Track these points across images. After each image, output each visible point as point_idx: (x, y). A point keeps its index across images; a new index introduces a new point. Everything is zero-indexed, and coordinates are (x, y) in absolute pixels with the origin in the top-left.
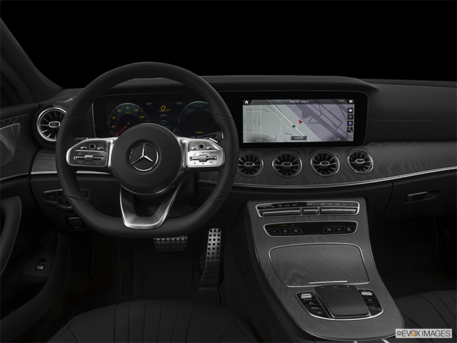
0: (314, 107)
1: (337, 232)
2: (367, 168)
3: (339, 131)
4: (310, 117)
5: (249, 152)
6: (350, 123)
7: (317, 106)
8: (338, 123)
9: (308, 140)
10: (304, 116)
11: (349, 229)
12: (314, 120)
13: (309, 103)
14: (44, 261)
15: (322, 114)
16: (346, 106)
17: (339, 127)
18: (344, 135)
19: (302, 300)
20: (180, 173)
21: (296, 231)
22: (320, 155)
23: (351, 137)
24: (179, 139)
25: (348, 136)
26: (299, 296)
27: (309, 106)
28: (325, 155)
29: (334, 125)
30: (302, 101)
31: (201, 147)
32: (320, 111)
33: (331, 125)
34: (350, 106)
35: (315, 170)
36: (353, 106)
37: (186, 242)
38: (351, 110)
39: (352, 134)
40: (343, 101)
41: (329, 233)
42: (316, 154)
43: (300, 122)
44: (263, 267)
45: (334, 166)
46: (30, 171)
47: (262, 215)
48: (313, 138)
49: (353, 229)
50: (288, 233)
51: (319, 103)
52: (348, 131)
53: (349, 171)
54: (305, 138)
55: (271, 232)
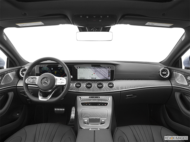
0: (98, 69)
1: (102, 105)
2: (113, 87)
3: (106, 76)
5: (78, 82)
6: (109, 74)
7: (99, 69)
8: (105, 74)
10: (95, 72)
11: (105, 105)
12: (98, 73)
13: (97, 68)
14: (19, 112)
15: (101, 71)
16: (108, 69)
18: (107, 78)
20: (55, 86)
21: (90, 104)
23: (109, 78)
27: (97, 69)
28: (101, 83)
29: (104, 74)
30: (95, 67)
33: (103, 74)
35: (97, 87)
36: (110, 69)
37: (64, 111)
39: (110, 77)
40: (107, 67)
41: (99, 105)
42: (98, 83)
43: (94, 74)
45: (103, 86)
46: (17, 85)
47: (80, 100)
48: (98, 78)
49: (107, 105)
50: (87, 105)
51: (100, 68)
53: (107, 88)
54: (96, 78)
55: (82, 105)
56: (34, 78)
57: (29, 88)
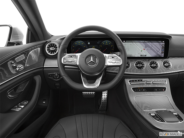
0: (149, 44)
1: (159, 91)
2: (169, 67)
3: (158, 53)
4: (148, 47)
6: (163, 50)
7: (151, 43)
8: (158, 50)
9: (147, 56)
10: (146, 47)
11: (163, 90)
12: (149, 49)
13: (148, 42)
14: (45, 100)
15: (152, 46)
16: (162, 43)
17: (158, 51)
18: (160, 54)
19: (152, 116)
20: (105, 67)
21: (144, 90)
22: (152, 62)
24: (105, 55)
25: (162, 55)
26: (150, 114)
27: (148, 43)
28: (154, 62)
29: (157, 50)
30: (145, 41)
31: (113, 57)
32: (152, 45)
33: (156, 50)
34: (163, 43)
35: (150, 68)
36: (164, 43)
37: (94, 94)
38: (163, 45)
40: (160, 41)
41: (156, 91)
42: (151, 61)
43: (144, 49)
44: (133, 103)
45: (157, 66)
46: (43, 66)
47: (131, 84)
48: (148, 55)
49: (165, 90)
50: (141, 91)
51: (151, 42)
52: (162, 53)
53: (163, 68)
54: (146, 55)
55: (134, 91)
56: (74, 56)
57: (65, 69)
